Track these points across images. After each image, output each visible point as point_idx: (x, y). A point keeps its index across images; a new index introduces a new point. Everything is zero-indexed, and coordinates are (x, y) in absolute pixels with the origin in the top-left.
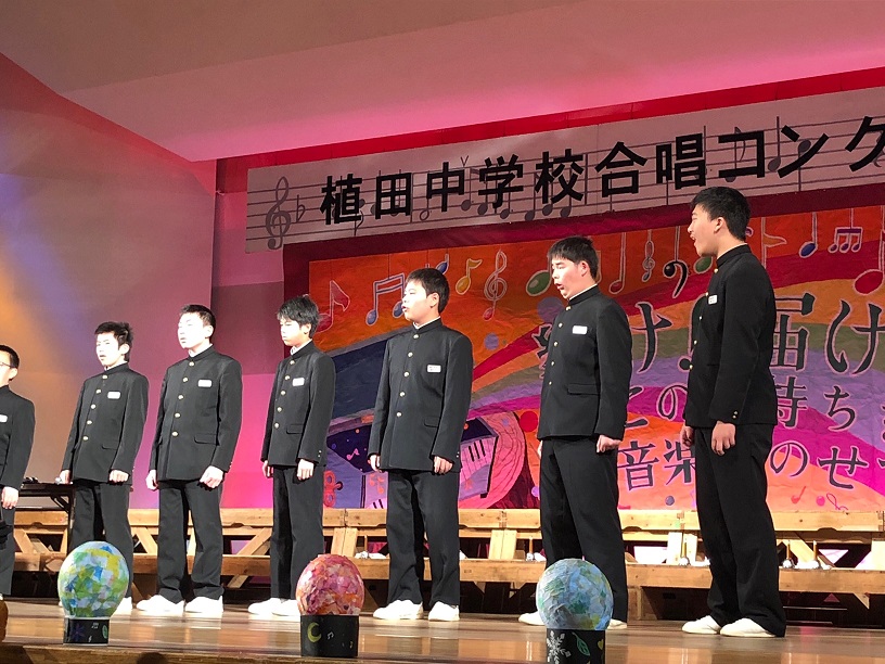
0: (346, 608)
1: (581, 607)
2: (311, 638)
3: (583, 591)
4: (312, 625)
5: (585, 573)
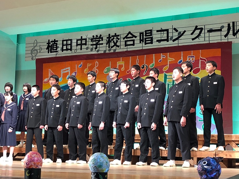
0: (37, 166)
1: (100, 166)
2: (27, 175)
3: (101, 162)
4: (27, 171)
5: (102, 157)
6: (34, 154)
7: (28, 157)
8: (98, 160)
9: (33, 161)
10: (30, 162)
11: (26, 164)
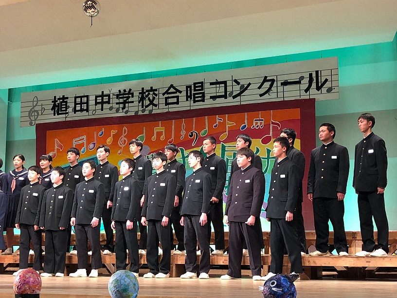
0: (34, 291)
1: (125, 290)
3: (126, 284)
5: (128, 276)
6: (29, 272)
7: (20, 278)
8: (122, 281)
9: (28, 283)
10: (23, 284)
11: (18, 287)
